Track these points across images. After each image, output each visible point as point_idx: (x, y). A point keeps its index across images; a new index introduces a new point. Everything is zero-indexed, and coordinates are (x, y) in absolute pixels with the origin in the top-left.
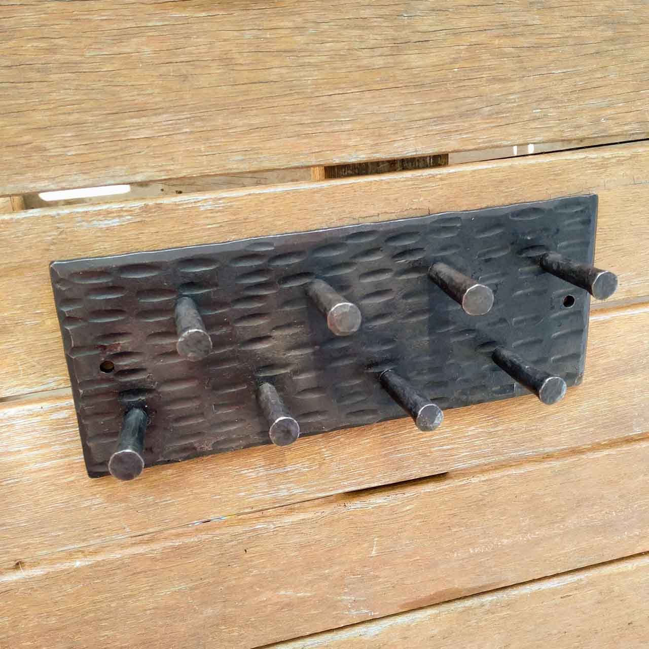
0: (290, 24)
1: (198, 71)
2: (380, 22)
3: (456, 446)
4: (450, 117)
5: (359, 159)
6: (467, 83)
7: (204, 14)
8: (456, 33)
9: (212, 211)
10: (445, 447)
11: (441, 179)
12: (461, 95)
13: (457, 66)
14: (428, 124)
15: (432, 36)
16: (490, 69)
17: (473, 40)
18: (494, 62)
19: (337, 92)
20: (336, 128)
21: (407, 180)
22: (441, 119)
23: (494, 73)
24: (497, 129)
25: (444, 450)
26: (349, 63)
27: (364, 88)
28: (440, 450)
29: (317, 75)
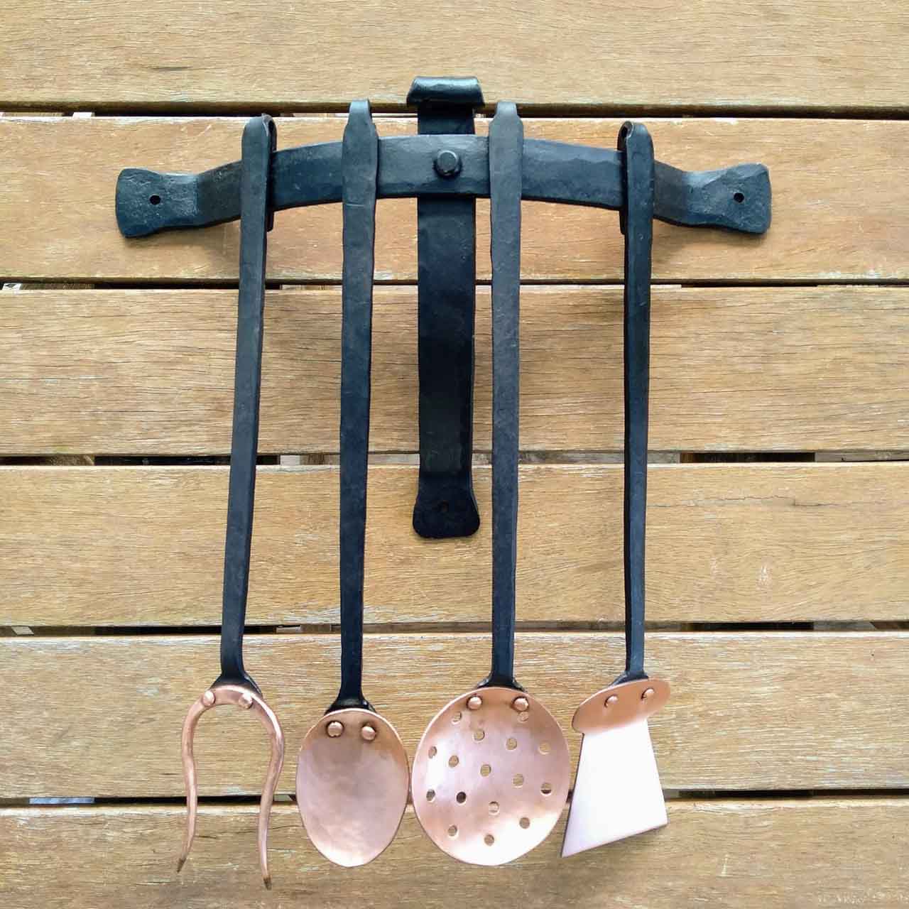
0: (675, 334)
1: (596, 366)
2: (753, 337)
3: (821, 758)
4: (815, 419)
5: (727, 449)
6: (832, 391)
7: (605, 323)
8: (822, 348)
9: (592, 479)
10: (808, 758)
11: (806, 472)
12: (826, 400)
13: (823, 376)
14: (795, 424)
15: (799, 350)
16: (853, 380)
17: (838, 355)
18: (856, 375)
19: (711, 390)
20: (709, 420)
21: (773, 469)
22: (808, 421)
23: (858, 384)
24: (862, 434)
25: (807, 761)
26: (723, 367)
27: (736, 388)
28: (803, 760)
29: (694, 375)
